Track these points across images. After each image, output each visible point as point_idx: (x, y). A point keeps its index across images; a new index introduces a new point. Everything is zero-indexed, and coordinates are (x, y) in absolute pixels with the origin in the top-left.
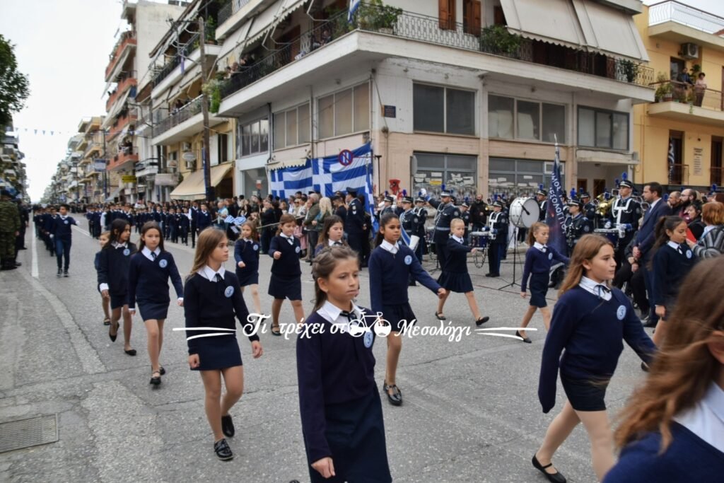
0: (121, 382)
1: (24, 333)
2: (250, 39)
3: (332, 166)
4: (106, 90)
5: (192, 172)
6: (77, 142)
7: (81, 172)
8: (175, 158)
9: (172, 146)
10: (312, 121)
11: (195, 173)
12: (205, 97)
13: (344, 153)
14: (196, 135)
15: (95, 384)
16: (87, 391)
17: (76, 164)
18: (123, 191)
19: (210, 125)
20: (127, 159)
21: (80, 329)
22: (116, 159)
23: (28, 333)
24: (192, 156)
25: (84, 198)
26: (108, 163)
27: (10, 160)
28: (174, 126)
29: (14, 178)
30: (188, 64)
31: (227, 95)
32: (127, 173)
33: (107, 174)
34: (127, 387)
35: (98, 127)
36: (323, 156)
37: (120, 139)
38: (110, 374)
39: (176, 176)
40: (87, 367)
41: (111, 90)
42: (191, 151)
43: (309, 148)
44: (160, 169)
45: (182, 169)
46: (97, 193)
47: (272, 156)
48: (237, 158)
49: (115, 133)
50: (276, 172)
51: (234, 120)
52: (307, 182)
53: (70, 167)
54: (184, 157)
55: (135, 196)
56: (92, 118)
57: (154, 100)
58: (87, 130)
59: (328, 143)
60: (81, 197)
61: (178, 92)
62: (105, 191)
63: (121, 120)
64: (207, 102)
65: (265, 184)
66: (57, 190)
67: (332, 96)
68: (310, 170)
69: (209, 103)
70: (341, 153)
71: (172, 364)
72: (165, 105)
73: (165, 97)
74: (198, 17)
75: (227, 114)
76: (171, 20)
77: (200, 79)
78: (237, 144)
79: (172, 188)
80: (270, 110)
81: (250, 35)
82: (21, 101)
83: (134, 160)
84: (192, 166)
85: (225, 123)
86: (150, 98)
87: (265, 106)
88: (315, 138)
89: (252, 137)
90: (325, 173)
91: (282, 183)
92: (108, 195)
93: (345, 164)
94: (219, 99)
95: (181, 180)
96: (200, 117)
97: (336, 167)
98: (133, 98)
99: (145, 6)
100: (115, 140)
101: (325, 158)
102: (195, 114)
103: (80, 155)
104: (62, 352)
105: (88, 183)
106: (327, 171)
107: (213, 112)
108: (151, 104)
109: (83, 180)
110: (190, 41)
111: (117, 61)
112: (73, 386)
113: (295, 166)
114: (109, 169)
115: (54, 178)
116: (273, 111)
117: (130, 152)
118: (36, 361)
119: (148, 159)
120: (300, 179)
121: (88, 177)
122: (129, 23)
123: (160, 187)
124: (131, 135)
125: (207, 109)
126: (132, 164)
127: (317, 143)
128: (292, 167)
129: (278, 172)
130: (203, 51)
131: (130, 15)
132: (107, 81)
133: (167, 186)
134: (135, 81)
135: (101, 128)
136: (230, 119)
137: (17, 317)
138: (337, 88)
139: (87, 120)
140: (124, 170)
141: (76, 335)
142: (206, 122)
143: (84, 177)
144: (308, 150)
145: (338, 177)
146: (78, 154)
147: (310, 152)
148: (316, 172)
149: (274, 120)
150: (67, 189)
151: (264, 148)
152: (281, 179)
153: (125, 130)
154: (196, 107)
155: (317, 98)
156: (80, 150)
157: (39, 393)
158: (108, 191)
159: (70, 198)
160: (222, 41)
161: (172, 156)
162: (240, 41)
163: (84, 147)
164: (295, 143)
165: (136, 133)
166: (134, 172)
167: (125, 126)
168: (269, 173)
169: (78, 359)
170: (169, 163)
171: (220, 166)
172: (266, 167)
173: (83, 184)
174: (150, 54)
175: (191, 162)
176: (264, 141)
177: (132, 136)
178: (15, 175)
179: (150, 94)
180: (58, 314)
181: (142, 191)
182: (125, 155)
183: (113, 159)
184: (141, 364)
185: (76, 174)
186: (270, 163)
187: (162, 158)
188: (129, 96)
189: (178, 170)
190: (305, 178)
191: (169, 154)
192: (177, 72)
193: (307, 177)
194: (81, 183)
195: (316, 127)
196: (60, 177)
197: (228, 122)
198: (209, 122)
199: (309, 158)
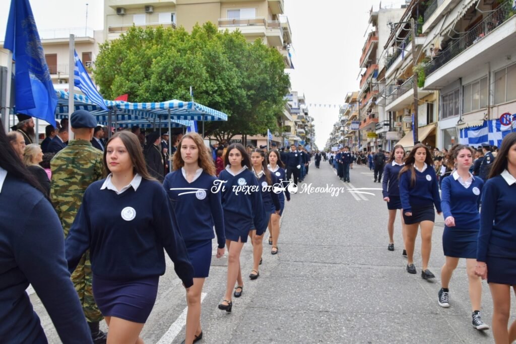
2: (443, 31)
3: (501, 126)
4: (360, 73)
5: (410, 130)
6: (345, 110)
7: (346, 130)
9: (399, 112)
10: (489, 90)
12: (416, 76)
13: (505, 116)
14: (412, 104)
17: (343, 124)
18: (369, 143)
19: (419, 97)
22: (365, 121)
24: (410, 118)
26: (360, 124)
27: (301, 123)
29: (304, 135)
30: (406, 53)
31: (430, 74)
32: (373, 131)
33: (361, 132)
35: (356, 99)
36: (496, 118)
37: (367, 107)
39: (400, 133)
41: (363, 73)
43: (486, 112)
44: (390, 128)
45: (404, 128)
46: (354, 145)
47: (462, 119)
48: (439, 120)
49: (365, 103)
50: (463, 130)
51: (437, 91)
52: (485, 138)
53: (340, 127)
54: (404, 119)
55: (376, 147)
56: (353, 93)
57: (387, 80)
58: (350, 102)
59: (500, 107)
61: (400, 73)
62: (360, 143)
63: (368, 94)
64: (416, 79)
65: (456, 139)
66: (333, 142)
67: (505, 69)
68: (486, 129)
69: (418, 81)
70: (502, 116)
72: (394, 82)
73: (393, 77)
74: (411, 18)
75: (431, 88)
76: (390, 24)
77: (412, 63)
78: (439, 110)
79: (397, 141)
80: (461, 83)
81: (444, 28)
83: (376, 122)
84: (410, 126)
85: (431, 94)
86: (384, 78)
87: (457, 80)
88: (491, 104)
89: (449, 104)
90: (497, 131)
91: (467, 139)
92: (360, 146)
93: (506, 124)
94: (424, 77)
95: (404, 135)
96: (411, 92)
98: (375, 78)
99: (384, 12)
100: (365, 108)
101: (497, 120)
102: (411, 89)
103: (346, 119)
105: (350, 138)
106: (498, 129)
107: (420, 87)
108: (385, 83)
109: (346, 136)
110: (408, 35)
111: (366, 53)
113: (476, 126)
114: (360, 129)
115: (332, 134)
117: (373, 116)
119: (385, 121)
120: (480, 136)
121: (350, 134)
122: (373, 26)
123: (390, 141)
124: (373, 105)
125: (417, 86)
126: (375, 125)
127: (492, 108)
128: (474, 127)
129: (465, 131)
130: (414, 43)
131: (374, 20)
132: (361, 67)
133: (395, 141)
134: (377, 66)
135: (358, 100)
136: (435, 91)
138: (509, 63)
139: (350, 94)
140: (370, 129)
142: (415, 94)
143: (347, 133)
146: (344, 118)
147: (487, 115)
148: (491, 130)
149: (463, 90)
150: (338, 142)
151: (457, 113)
152: (466, 136)
153: (370, 101)
155: (493, 72)
156: (346, 115)
160: (427, 34)
161: (399, 119)
162: (436, 34)
163: (348, 113)
164: (478, 109)
165: (377, 103)
166: (375, 130)
167: (370, 98)
168: (459, 131)
170: (395, 123)
171: (428, 126)
172: (456, 126)
173: (347, 139)
174: (384, 47)
175: (409, 123)
176: (457, 107)
177: (375, 104)
178: (305, 132)
179: (384, 76)
181: (380, 144)
182: (370, 118)
183: (363, 121)
185: (343, 131)
186: (460, 123)
187: (392, 120)
188: (373, 77)
189: (402, 129)
190: (482, 135)
191: (398, 117)
192: (400, 59)
193: (484, 135)
194: (346, 137)
195: (493, 95)
196: (335, 134)
197: (433, 94)
198: (418, 94)
199: (486, 120)
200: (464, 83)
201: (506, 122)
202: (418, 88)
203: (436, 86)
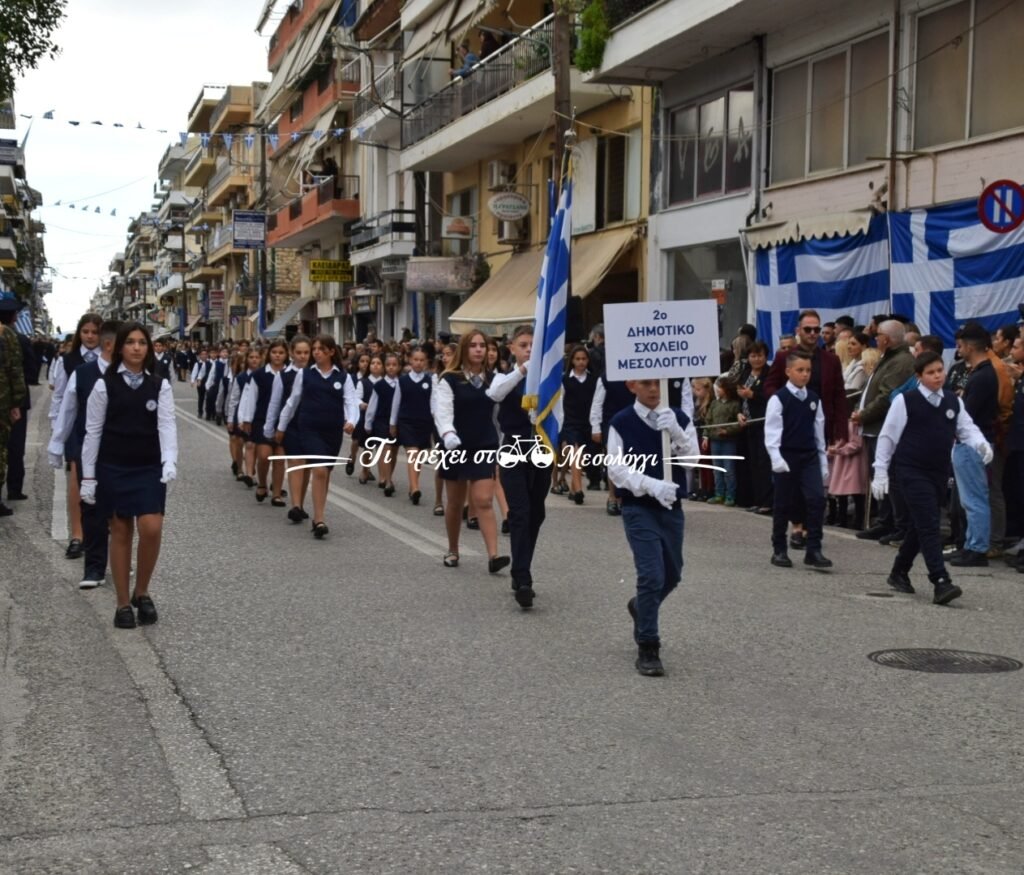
0: (284, 852)
1: (26, 691)
3: (953, 234)
5: (515, 252)
6: (187, 162)
7: (194, 248)
8: (465, 210)
9: (458, 173)
10: (895, 90)
11: (525, 255)
12: (563, 20)
13: (998, 193)
14: (531, 138)
15: (211, 850)
16: (188, 866)
17: (183, 223)
18: (312, 306)
19: (576, 108)
20: (327, 212)
21: (177, 691)
22: (295, 211)
23: (34, 691)
24: (516, 203)
25: (199, 324)
26: (272, 224)
28: (465, 113)
29: (11, 263)
31: (628, 15)
32: (326, 253)
33: (269, 257)
34: (302, 865)
35: (247, 115)
36: (928, 202)
37: (307, 152)
38: (254, 824)
39: (466, 263)
40: (191, 797)
42: (513, 189)
43: (880, 179)
44: (420, 241)
45: (488, 243)
46: (239, 312)
47: (763, 205)
48: (652, 211)
50: (773, 255)
51: (647, 90)
52: (873, 286)
53: (165, 237)
54: (492, 205)
55: (346, 322)
56: (232, 90)
57: (407, 35)
58: (214, 127)
59: (942, 159)
60: (192, 322)
61: (481, 7)
62: (264, 302)
63: (312, 95)
64: (564, 36)
65: (738, 290)
66: (127, 299)
68: (883, 247)
69: (573, 41)
70: (989, 193)
71: (435, 811)
72: (442, 49)
73: (440, 23)
75: (625, 75)
78: (654, 169)
79: (454, 301)
80: (761, 59)
82: (38, 32)
83: (348, 215)
84: (516, 235)
86: (398, 26)
87: (747, 44)
88: (902, 146)
89: (702, 145)
90: (931, 258)
91: (791, 289)
92: (268, 317)
93: (1001, 229)
94: (603, 27)
95: (481, 275)
96: (544, 85)
97: (968, 239)
98: (348, 30)
100: (293, 153)
101: (933, 211)
102: (530, 76)
103: (192, 200)
104: (125, 751)
105: (213, 283)
106: (938, 250)
107: (584, 68)
108: (399, 47)
109: (198, 272)
112: (150, 851)
113: (836, 235)
114: (271, 242)
115: (119, 265)
116: (770, 62)
117: (335, 191)
118: (53, 773)
119: (386, 213)
120: (849, 277)
121: (213, 265)
123: (420, 297)
124: (340, 140)
125: (567, 61)
126: (341, 228)
127: (907, 161)
128: (825, 237)
129: (779, 255)
133: (442, 295)
135: (252, 121)
136: (636, 89)
137: (7, 648)
139: (215, 95)
140: (316, 245)
141: (167, 710)
142: (562, 96)
143: (203, 262)
144: (878, 186)
145: (973, 269)
146: (184, 196)
147: (884, 190)
148: (903, 253)
149: (771, 90)
150: (152, 299)
151: (739, 179)
152: (787, 275)
153: (324, 125)
154: (533, 53)
155: (913, 14)
156: (191, 183)
157: (56, 861)
158: (269, 306)
159: (163, 324)
161: (457, 204)
163: (205, 176)
165: (354, 134)
166: (345, 251)
167: (322, 115)
168: (751, 256)
169: (168, 775)
170: (447, 223)
171: (601, 235)
172: (742, 237)
173: (199, 285)
175: (514, 224)
176: (738, 156)
177: (344, 139)
178: (15, 255)
179: (398, 15)
180: (119, 646)
181: (366, 308)
182: (322, 198)
183: (286, 211)
184: (344, 803)
185: (180, 253)
186: (754, 224)
187: (427, 207)
188: (335, 22)
189: (474, 248)
190: (862, 273)
191: (450, 198)
193: (872, 271)
194: (194, 280)
195: (909, 111)
196: (138, 265)
197: (628, 99)
198: (572, 99)
199: (881, 209)
200: (775, 58)
201: (1002, 217)
202: (574, 73)
203: (650, 69)
